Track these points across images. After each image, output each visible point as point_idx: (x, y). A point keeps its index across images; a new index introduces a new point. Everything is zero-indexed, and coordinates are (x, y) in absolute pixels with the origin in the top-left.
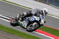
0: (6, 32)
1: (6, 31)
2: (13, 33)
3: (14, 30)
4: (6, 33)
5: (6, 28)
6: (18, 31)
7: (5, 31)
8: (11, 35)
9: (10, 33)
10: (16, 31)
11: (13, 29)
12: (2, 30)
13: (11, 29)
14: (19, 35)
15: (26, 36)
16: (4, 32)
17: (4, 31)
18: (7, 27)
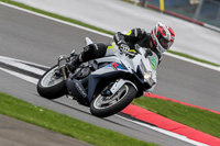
0: (43, 126)
1: (41, 123)
2: (67, 132)
3: (71, 118)
4: (44, 130)
5: (43, 114)
6: (86, 125)
7: (38, 125)
8: (62, 137)
9: (55, 131)
10: (80, 122)
11: (66, 117)
12: (28, 122)
13: (62, 116)
14: (92, 140)
15: (115, 141)
16: (34, 127)
17: (34, 124)
18: (46, 110)
